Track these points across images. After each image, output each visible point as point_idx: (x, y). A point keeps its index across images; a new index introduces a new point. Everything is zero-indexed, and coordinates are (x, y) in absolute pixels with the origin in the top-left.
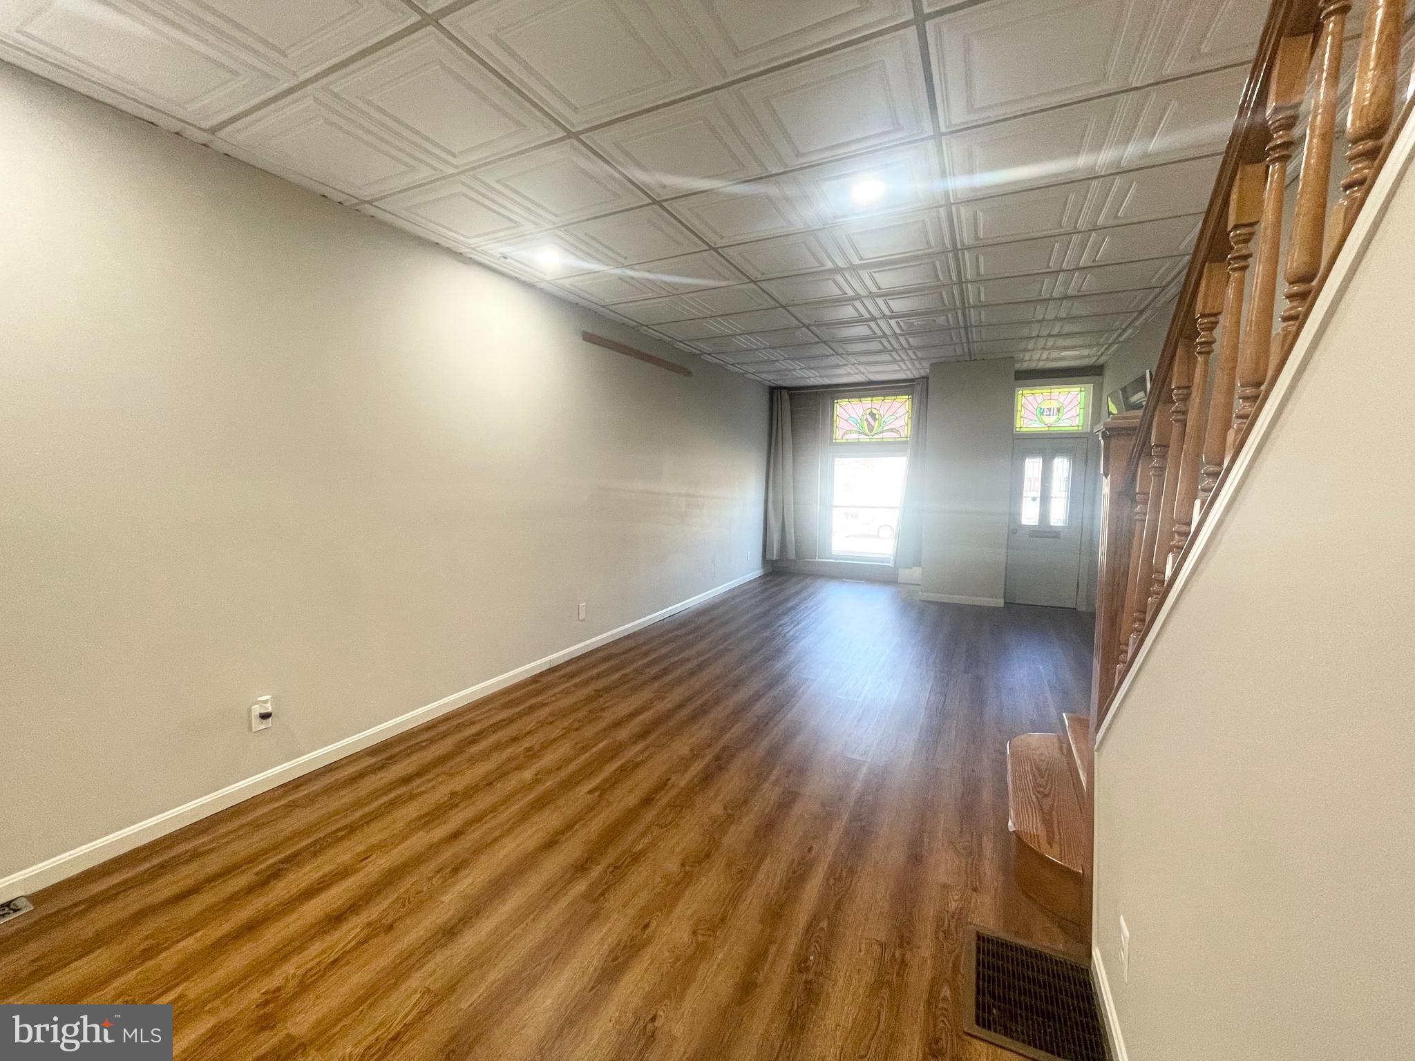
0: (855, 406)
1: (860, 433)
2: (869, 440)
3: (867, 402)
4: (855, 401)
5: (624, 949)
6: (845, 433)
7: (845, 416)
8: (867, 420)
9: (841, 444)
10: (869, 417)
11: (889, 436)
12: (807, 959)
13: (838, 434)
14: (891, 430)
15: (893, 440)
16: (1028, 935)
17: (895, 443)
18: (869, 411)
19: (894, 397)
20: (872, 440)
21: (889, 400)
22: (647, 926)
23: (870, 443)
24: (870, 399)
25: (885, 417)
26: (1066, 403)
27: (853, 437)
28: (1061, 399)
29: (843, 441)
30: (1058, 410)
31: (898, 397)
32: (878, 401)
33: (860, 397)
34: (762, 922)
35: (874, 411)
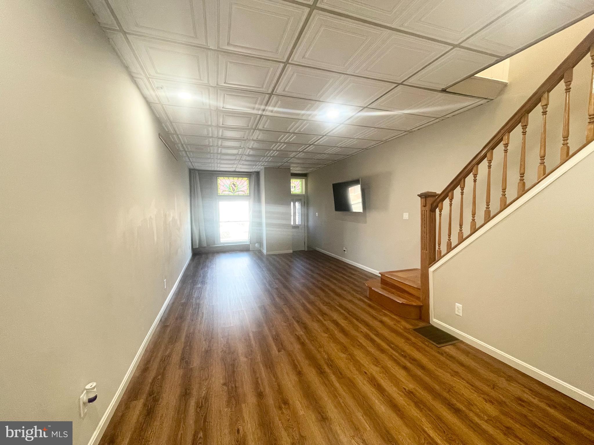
0: (226, 180)
1: (230, 192)
2: (233, 195)
3: (231, 179)
4: (226, 178)
5: (372, 382)
6: (223, 191)
7: (222, 184)
8: (232, 186)
9: (221, 196)
10: (233, 185)
11: (241, 193)
12: (402, 354)
13: (220, 192)
14: (242, 191)
15: (243, 195)
16: (418, 325)
17: (243, 196)
18: (232, 183)
19: (242, 178)
20: (234, 195)
21: (240, 179)
22: (365, 373)
23: (234, 196)
24: (233, 178)
25: (239, 185)
26: (296, 185)
27: (226, 193)
28: (295, 183)
29: (222, 194)
30: (295, 187)
31: (244, 178)
32: (236, 179)
33: (229, 177)
34: (383, 354)
35: (235, 183)
